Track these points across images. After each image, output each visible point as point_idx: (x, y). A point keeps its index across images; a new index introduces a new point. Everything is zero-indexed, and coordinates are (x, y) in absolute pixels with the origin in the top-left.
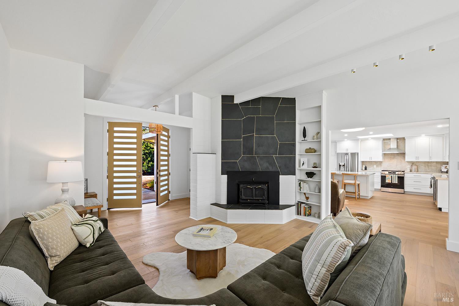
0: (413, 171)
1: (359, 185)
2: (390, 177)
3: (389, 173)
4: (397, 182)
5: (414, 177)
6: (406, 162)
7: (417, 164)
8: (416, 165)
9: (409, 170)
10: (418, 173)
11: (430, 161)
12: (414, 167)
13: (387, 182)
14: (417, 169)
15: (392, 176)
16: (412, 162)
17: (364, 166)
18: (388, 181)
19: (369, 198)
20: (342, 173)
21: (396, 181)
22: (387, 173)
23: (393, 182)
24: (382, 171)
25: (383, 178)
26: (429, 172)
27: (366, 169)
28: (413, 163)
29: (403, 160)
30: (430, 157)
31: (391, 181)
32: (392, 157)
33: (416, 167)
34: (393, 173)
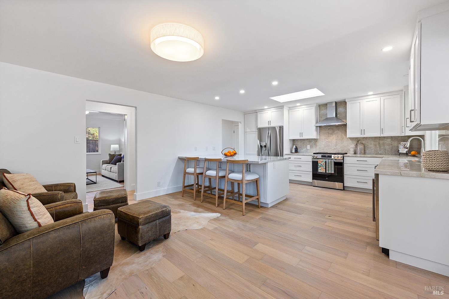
0: (358, 153)
1: (257, 181)
2: (323, 163)
3: (322, 156)
4: (333, 172)
5: (358, 162)
6: (349, 140)
7: (364, 142)
8: (362, 143)
9: (352, 152)
10: (365, 156)
11: (382, 135)
12: (360, 147)
13: (319, 171)
14: (364, 151)
15: (326, 162)
16: (357, 138)
17: (294, 147)
18: (321, 170)
19: (269, 206)
20: (227, 160)
21: (331, 170)
22: (319, 156)
23: (327, 172)
24: (314, 153)
25: (315, 165)
26: (380, 154)
27: (296, 151)
28: (358, 141)
29: (344, 137)
30: (382, 131)
31: (325, 170)
32: (330, 132)
33: (362, 147)
34: (328, 157)
